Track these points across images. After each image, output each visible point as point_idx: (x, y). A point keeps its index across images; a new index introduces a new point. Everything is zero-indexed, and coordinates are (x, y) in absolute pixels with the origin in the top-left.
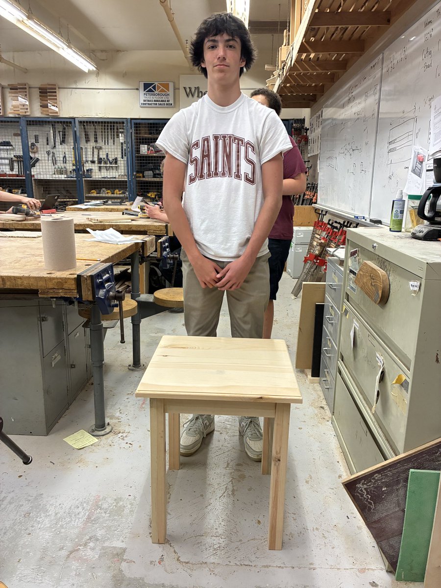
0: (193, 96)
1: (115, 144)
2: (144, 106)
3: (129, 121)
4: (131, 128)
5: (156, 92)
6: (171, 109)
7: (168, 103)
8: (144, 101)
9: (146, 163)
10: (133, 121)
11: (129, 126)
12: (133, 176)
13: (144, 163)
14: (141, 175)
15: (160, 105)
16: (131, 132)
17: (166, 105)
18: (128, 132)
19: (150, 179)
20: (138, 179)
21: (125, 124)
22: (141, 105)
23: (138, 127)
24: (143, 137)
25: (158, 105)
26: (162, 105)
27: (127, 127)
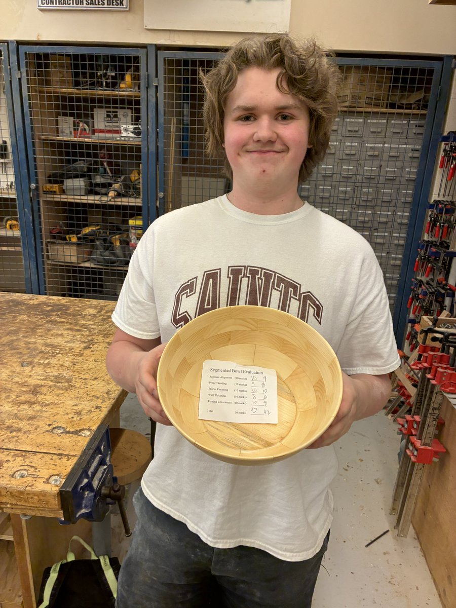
2: (48, 7)
3: (13, 47)
4: (19, 69)
6: (122, 15)
9: (68, 162)
10: (23, 49)
11: (12, 63)
12: (30, 191)
13: (61, 161)
14: (57, 188)
15: (92, 6)
16: (20, 79)
17: (108, 5)
18: (11, 78)
19: (79, 197)
20: (49, 198)
21: (3, 58)
22: (42, 5)
23: (39, 65)
24: (58, 93)
25: (85, 5)
26: (97, 3)
27: (10, 66)
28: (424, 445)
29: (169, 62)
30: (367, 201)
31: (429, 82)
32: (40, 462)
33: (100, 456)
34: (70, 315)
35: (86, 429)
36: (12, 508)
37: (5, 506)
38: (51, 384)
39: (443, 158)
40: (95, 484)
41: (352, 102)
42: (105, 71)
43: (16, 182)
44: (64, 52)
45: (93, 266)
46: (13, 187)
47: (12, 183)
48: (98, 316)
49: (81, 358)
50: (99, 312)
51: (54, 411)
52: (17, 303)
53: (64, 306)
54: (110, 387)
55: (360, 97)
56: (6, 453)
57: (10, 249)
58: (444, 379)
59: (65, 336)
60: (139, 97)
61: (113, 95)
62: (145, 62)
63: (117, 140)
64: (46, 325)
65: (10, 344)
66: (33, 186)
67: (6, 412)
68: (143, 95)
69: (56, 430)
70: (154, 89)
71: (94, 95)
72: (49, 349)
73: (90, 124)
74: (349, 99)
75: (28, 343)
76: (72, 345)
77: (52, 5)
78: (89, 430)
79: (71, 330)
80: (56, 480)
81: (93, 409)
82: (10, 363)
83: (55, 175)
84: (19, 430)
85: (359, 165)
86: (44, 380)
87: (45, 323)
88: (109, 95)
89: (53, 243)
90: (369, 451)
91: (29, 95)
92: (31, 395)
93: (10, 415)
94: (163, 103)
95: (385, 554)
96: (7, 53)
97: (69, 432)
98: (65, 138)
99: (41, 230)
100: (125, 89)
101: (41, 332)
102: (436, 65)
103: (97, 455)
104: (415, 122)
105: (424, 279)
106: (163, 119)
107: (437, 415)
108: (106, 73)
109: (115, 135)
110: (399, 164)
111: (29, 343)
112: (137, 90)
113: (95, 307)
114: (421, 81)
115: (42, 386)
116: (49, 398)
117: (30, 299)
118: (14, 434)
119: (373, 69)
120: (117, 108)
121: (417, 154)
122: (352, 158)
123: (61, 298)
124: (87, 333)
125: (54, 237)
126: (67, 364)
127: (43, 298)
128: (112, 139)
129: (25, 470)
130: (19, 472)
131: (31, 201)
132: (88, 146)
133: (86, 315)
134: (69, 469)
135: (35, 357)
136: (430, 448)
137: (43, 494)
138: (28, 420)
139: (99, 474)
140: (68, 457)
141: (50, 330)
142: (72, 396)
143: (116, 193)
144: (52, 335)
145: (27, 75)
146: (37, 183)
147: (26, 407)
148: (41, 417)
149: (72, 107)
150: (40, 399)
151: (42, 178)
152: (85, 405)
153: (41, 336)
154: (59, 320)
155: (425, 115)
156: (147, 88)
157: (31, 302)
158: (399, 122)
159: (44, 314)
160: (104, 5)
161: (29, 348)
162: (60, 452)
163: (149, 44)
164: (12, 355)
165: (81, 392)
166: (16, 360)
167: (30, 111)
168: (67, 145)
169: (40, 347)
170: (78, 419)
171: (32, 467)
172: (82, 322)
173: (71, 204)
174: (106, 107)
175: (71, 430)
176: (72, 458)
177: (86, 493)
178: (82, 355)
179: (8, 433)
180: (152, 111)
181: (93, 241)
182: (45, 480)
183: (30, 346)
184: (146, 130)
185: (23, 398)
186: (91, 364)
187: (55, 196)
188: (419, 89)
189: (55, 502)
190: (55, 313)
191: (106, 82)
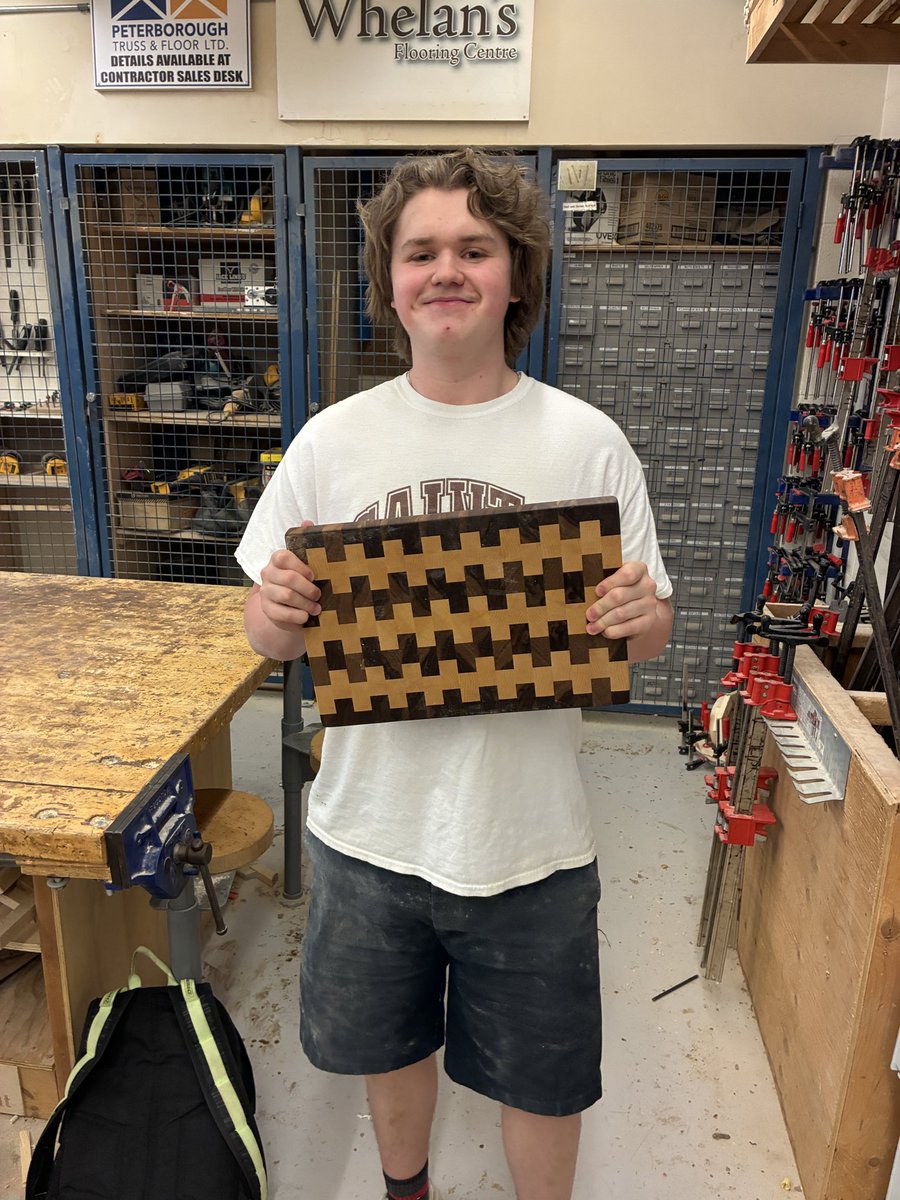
0: (338, 30)
1: (14, 263)
2: (112, 86)
3: (54, 156)
4: (66, 195)
5: (168, 18)
6: (240, 99)
7: (221, 68)
8: (115, 61)
9: (152, 352)
10: (72, 159)
11: (54, 184)
12: (86, 406)
13: (140, 351)
14: (134, 399)
15: (188, 83)
16: (67, 212)
17: (215, 80)
18: (52, 210)
19: (171, 415)
20: (120, 417)
21: (37, 175)
22: (102, 84)
23: (100, 188)
24: (133, 234)
25: (176, 82)
26: (197, 78)
27: (49, 189)
28: (739, 812)
29: (324, 176)
30: (681, 409)
31: (783, 194)
32: (78, 799)
33: (172, 797)
34: (145, 607)
35: (153, 760)
36: (34, 866)
37: (23, 862)
38: (104, 701)
39: (812, 328)
40: (163, 835)
41: (647, 236)
42: (214, 195)
43: (61, 390)
44: (143, 164)
45: (196, 536)
46: (58, 400)
47: (56, 393)
48: (192, 606)
49: (156, 667)
50: (194, 601)
51: (105, 736)
52: (58, 590)
53: (136, 592)
54: (197, 706)
55: (661, 225)
56: (27, 788)
57: (51, 509)
58: (765, 695)
59: (134, 635)
60: (273, 237)
61: (228, 236)
62: (282, 177)
63: (238, 313)
64: (104, 621)
65: (42, 649)
66: (91, 396)
67: (30, 737)
68: (279, 234)
69: (107, 761)
70: (299, 223)
71: (196, 235)
72: (104, 654)
73: (193, 286)
74: (641, 229)
75: (69, 646)
76: (143, 648)
77: (120, 83)
78: (157, 761)
79: (144, 627)
80: (101, 823)
81: (166, 735)
82: (41, 674)
83: (129, 377)
84: (48, 760)
85: (667, 346)
86: (92, 696)
87: (103, 618)
88: (221, 235)
89: (126, 497)
90: (681, 852)
91: (84, 239)
92: (71, 716)
93: (35, 741)
94: (314, 247)
95: (685, 1011)
96: (44, 166)
97: (126, 763)
98: (147, 312)
99: (105, 473)
100: (251, 224)
101: (94, 631)
102: (793, 165)
103: (168, 795)
104: (763, 267)
105: (788, 547)
106: (315, 273)
107: (757, 759)
108: (217, 198)
109: (232, 305)
110: (737, 342)
111: (74, 646)
112: (271, 226)
113: (189, 595)
114: (767, 195)
115: (89, 704)
116: (99, 720)
117: (80, 584)
118: (41, 765)
119: (680, 177)
120: (235, 257)
121: (768, 324)
122: (652, 333)
123: (131, 581)
124: (171, 632)
125: (128, 486)
126: (132, 675)
127: (101, 582)
128: (228, 310)
129: (54, 809)
130: (45, 813)
131: (88, 422)
132: (186, 324)
133: (171, 606)
134: (121, 809)
135: (80, 665)
136: (749, 817)
137: (79, 839)
138: (64, 747)
139: (170, 824)
140: (122, 793)
141: (109, 628)
142: (136, 717)
143: (236, 406)
144: (112, 635)
145: (80, 205)
146: (98, 390)
147: (61, 731)
148: (85, 744)
149: (157, 258)
150: (84, 721)
151: (106, 383)
152: (155, 729)
153: (94, 636)
154: (125, 613)
155: (778, 253)
156: (287, 221)
157: (82, 588)
158: (733, 267)
159: (101, 605)
160: (209, 80)
161: (72, 653)
162: (110, 787)
163: (289, 147)
164: (44, 662)
165: (151, 712)
166: (49, 670)
167: (86, 267)
168: (149, 323)
169: (90, 651)
170: (142, 746)
171: (64, 805)
172: (165, 616)
173: (157, 427)
174: (216, 257)
175: (129, 761)
176: (128, 794)
177: (149, 848)
178: (158, 662)
179: (32, 764)
180: (296, 259)
181: (197, 492)
182: (83, 821)
183: (75, 650)
184: (286, 293)
185: (57, 720)
186: (172, 674)
187: (129, 414)
188: (765, 209)
189: (98, 853)
190: (119, 604)
191: (217, 213)
